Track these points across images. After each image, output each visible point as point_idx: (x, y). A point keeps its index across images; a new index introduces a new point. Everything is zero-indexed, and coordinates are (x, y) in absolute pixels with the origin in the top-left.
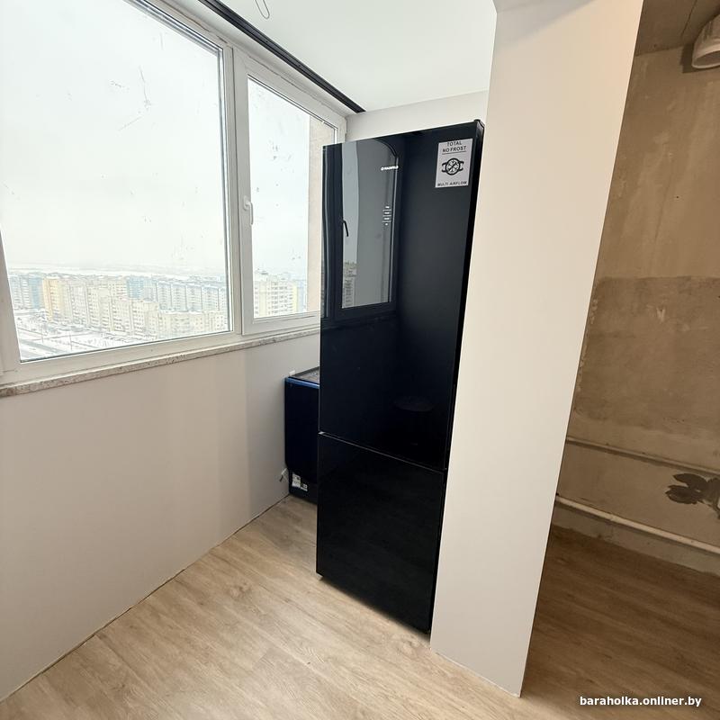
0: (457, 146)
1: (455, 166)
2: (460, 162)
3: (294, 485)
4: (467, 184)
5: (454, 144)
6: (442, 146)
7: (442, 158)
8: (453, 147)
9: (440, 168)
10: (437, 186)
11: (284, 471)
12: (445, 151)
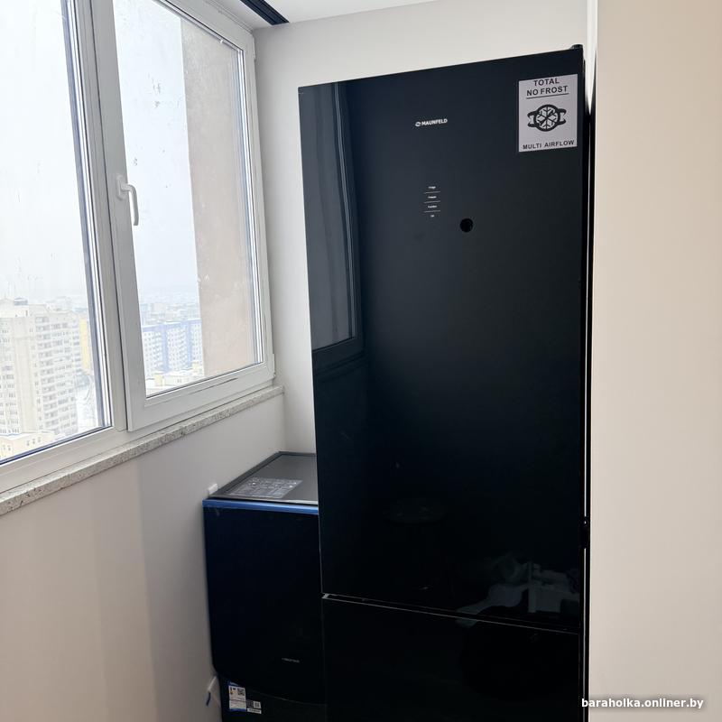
0: (551, 86)
1: (552, 117)
2: (559, 111)
3: (233, 706)
4: (575, 145)
5: (545, 83)
6: (525, 86)
7: (526, 105)
8: (545, 86)
9: (524, 120)
10: (521, 149)
11: (211, 684)
12: (530, 95)
